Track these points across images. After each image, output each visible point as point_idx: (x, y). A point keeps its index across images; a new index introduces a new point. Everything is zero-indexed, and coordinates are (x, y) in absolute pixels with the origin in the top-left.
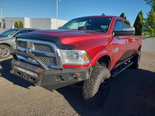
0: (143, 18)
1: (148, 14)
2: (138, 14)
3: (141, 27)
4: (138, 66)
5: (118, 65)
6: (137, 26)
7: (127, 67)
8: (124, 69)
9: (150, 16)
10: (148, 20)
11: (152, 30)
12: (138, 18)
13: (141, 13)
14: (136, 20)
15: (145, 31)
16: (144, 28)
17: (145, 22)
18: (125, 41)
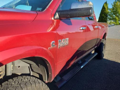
0: (108, 8)
1: (113, 4)
2: (104, 4)
3: (107, 16)
4: (103, 55)
5: (72, 63)
6: (103, 15)
7: (88, 62)
8: (82, 67)
9: (115, 5)
10: (113, 9)
11: (117, 18)
12: (104, 8)
13: (106, 3)
14: (102, 10)
15: (110, 19)
16: (109, 17)
17: (110, 11)
18: (81, 28)
